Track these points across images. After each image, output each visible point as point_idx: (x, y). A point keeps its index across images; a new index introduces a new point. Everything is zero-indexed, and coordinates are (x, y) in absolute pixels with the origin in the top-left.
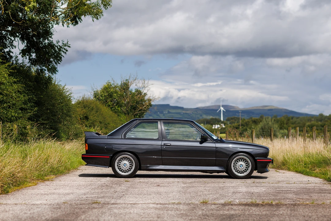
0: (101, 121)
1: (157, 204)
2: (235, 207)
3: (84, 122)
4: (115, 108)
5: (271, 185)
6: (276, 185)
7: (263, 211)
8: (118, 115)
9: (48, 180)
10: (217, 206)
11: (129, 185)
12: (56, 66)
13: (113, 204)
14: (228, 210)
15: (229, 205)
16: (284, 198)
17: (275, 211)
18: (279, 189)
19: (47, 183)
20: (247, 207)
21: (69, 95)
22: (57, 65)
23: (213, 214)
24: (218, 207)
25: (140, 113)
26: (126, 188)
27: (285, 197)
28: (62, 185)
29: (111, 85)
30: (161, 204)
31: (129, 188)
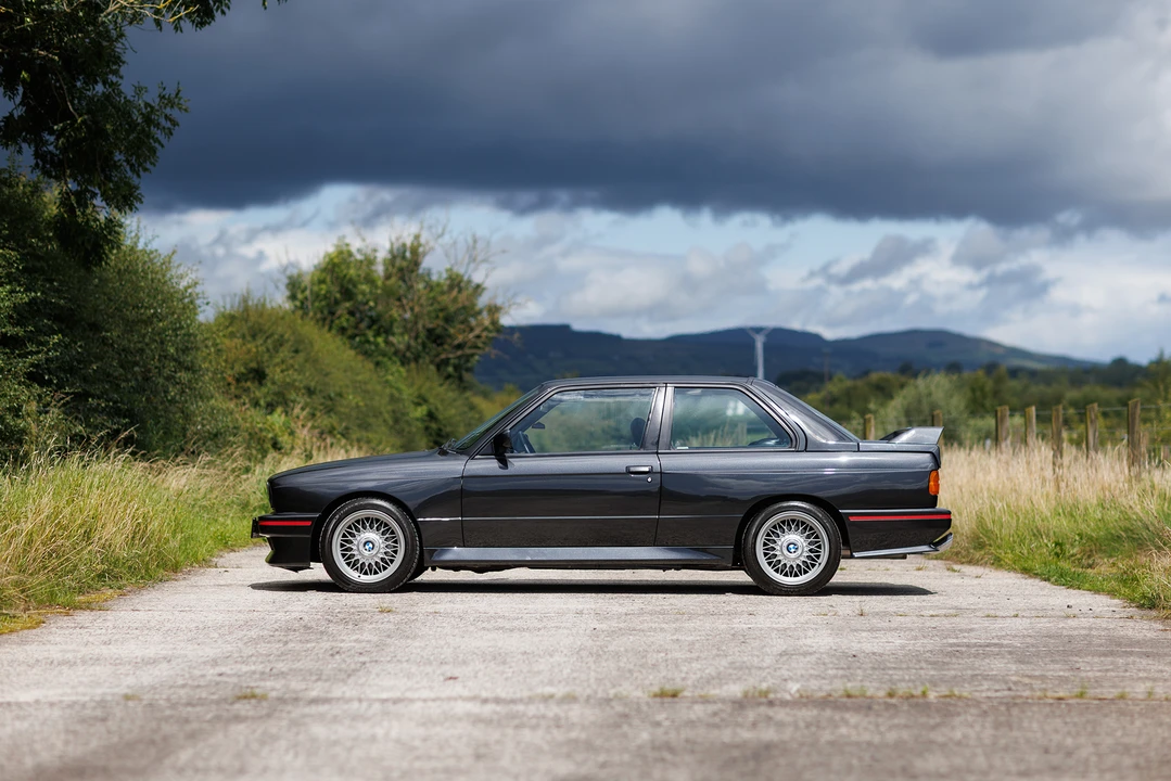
0: (313, 384)
1: (485, 701)
2: (781, 714)
3: (247, 390)
4: (363, 339)
5: (928, 624)
6: (946, 623)
7: (891, 728)
8: (378, 364)
9: (88, 607)
10: (711, 708)
11: (391, 626)
12: (135, 180)
13: (315, 701)
14: (754, 725)
15: (760, 704)
16: (973, 676)
17: (934, 728)
18: (955, 641)
19: (83, 617)
20: (828, 713)
21: (186, 289)
22: (139, 176)
23: (695, 743)
24: (715, 714)
25: (459, 357)
26: (376, 639)
27: (977, 672)
28: (136, 625)
29: (350, 254)
30: (497, 701)
31: (389, 636)
